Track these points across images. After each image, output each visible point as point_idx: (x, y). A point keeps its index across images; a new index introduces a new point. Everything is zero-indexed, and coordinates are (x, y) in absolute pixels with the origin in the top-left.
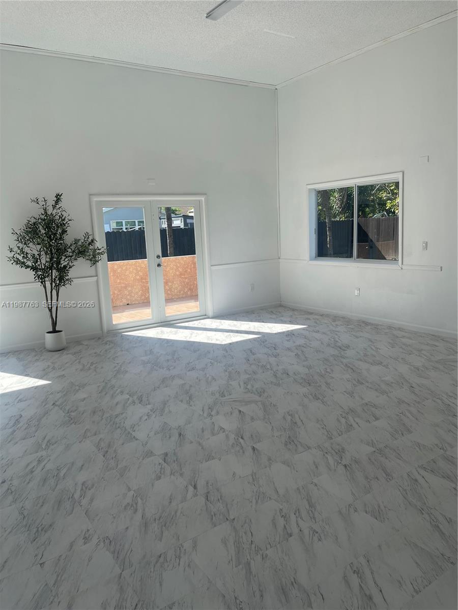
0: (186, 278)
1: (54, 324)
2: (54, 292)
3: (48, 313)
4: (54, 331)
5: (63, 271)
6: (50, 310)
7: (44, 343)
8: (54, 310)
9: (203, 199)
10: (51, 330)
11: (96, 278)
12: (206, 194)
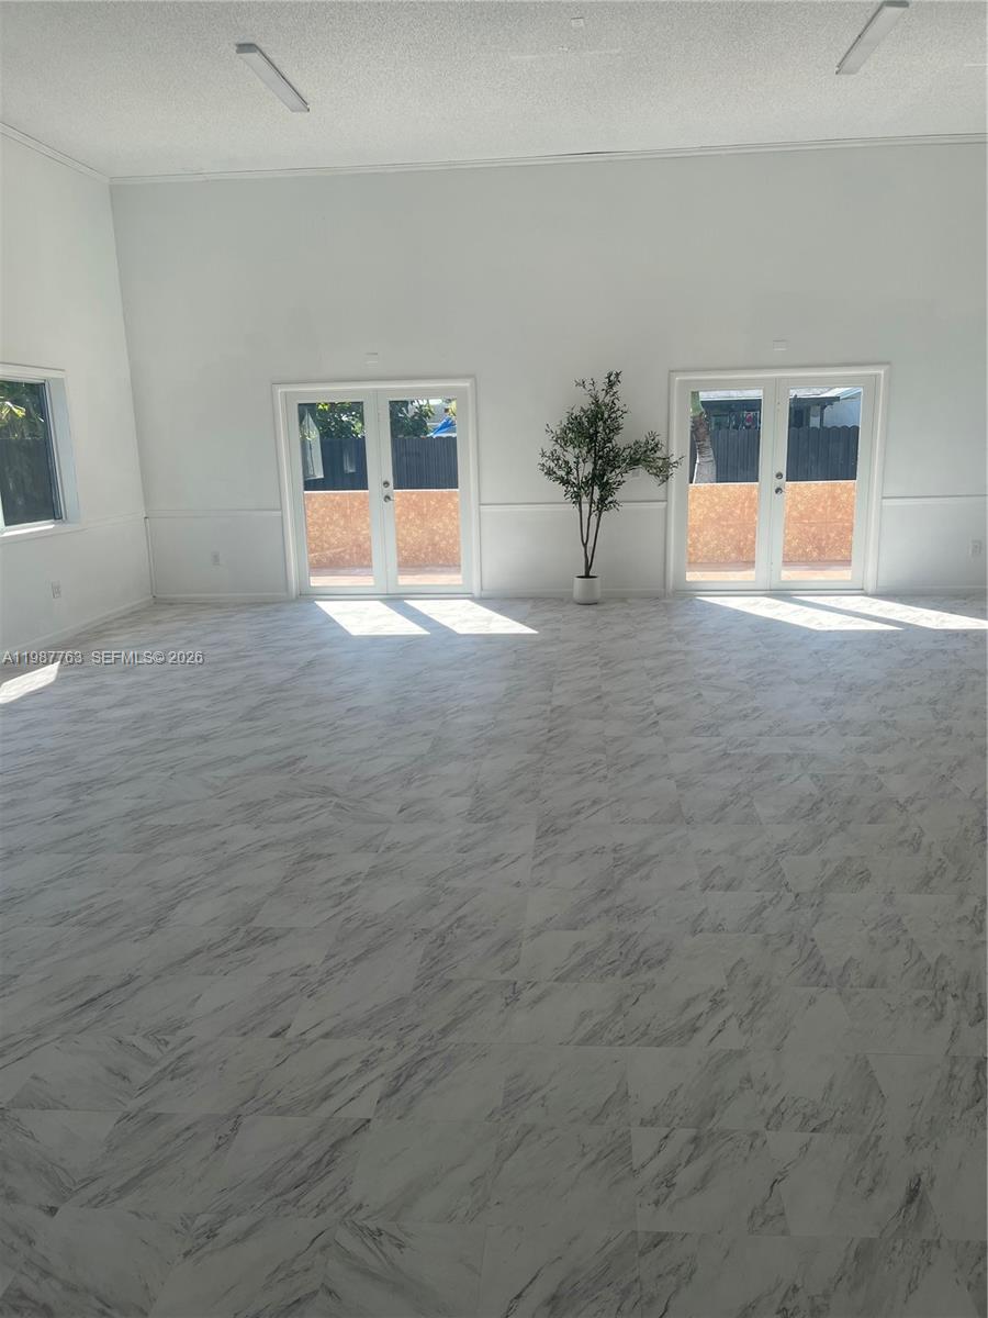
0: (811, 525)
1: (588, 567)
2: (594, 519)
3: (583, 549)
4: (587, 576)
5: (607, 489)
6: (585, 545)
7: (572, 593)
8: (591, 544)
9: (881, 371)
10: (583, 574)
11: (665, 503)
12: (888, 363)
